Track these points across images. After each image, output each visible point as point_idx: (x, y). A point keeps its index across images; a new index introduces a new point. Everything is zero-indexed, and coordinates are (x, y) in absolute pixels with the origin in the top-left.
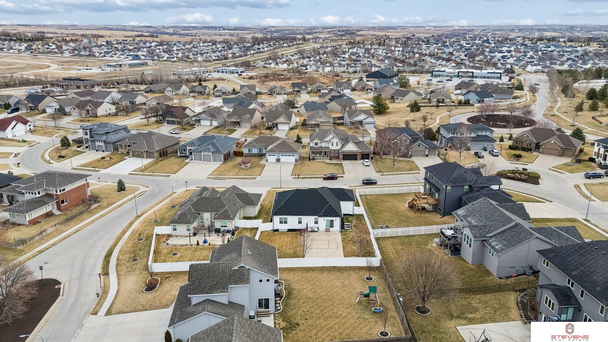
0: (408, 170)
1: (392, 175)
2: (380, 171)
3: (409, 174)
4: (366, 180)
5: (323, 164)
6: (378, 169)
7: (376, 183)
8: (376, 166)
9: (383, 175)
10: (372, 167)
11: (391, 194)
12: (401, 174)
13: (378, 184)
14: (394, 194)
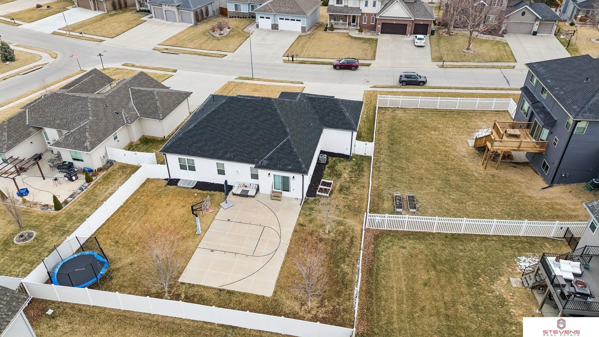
0: (493, 59)
1: (460, 67)
2: (440, 59)
3: (494, 67)
4: (406, 76)
5: (344, 39)
6: (437, 54)
7: (424, 83)
8: (436, 48)
9: (442, 67)
10: (428, 49)
11: (446, 111)
12: (477, 67)
13: (428, 84)
14: (451, 111)
